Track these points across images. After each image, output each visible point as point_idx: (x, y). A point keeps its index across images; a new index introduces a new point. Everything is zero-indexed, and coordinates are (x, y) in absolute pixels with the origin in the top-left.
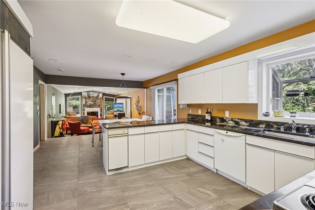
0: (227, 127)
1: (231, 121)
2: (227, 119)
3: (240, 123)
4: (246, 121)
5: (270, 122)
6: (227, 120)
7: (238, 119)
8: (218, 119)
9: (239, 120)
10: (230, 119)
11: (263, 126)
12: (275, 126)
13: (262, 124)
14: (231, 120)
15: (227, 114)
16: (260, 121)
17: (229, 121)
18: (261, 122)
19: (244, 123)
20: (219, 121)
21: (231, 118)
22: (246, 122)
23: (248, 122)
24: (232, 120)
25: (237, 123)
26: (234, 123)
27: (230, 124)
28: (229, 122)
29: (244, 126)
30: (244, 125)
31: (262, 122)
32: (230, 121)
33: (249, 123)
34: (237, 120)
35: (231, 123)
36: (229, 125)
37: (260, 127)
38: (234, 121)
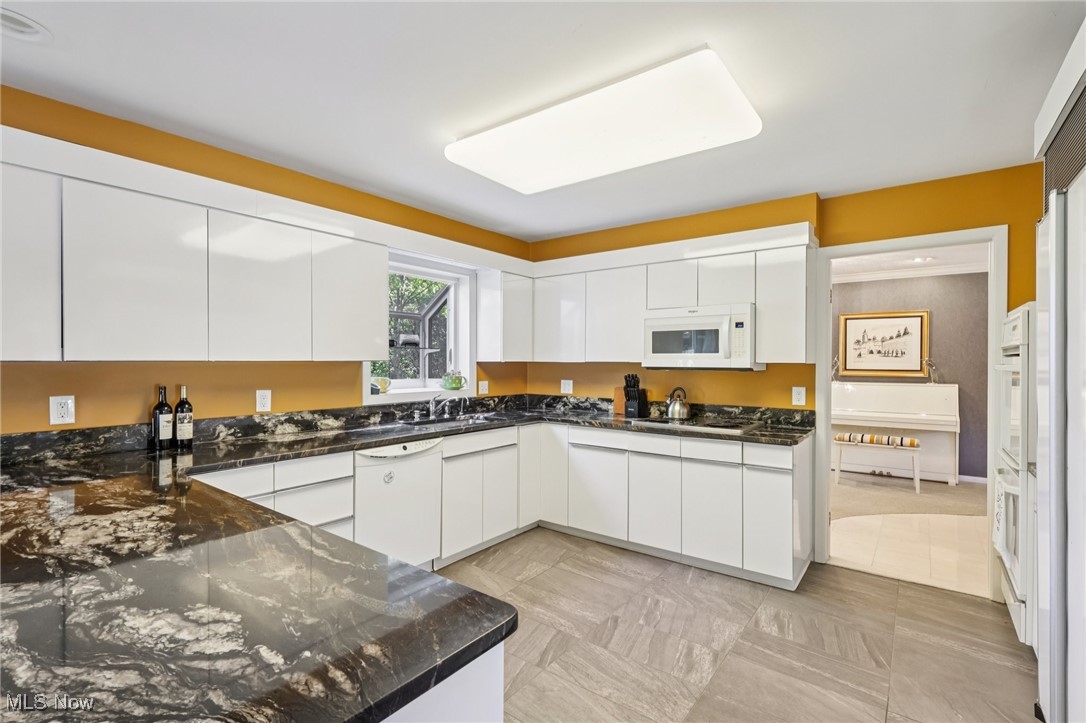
0: (269, 451)
1: (286, 426)
2: (269, 420)
3: (319, 424)
4: (336, 414)
5: (390, 406)
6: (270, 424)
7: (313, 412)
8: (221, 428)
9: (316, 416)
10: (283, 419)
11: (377, 419)
12: (399, 414)
13: (374, 414)
14: (286, 420)
15: (264, 403)
16: (370, 407)
17: (280, 427)
18: (372, 410)
19: (331, 422)
20: (231, 434)
21: (286, 414)
22: (336, 417)
23: (343, 416)
24: (290, 420)
25: (308, 426)
26: (296, 430)
27: (283, 434)
28: (280, 429)
29: (332, 429)
30: (331, 427)
31: (374, 410)
32: (282, 423)
33: (344, 419)
34: (308, 417)
35: (287, 433)
36: (279, 439)
37: (369, 425)
38: (296, 423)
